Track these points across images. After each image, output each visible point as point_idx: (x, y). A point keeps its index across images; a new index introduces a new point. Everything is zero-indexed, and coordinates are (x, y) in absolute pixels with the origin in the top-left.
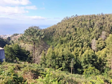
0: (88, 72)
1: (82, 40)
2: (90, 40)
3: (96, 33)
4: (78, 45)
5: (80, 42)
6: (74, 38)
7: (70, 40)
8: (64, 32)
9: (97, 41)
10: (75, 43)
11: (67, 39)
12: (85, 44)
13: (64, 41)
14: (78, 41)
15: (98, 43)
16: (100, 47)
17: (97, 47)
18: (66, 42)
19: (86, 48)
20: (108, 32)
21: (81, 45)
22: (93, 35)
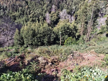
1: (37, 14)
2: (44, 14)
4: (34, 19)
6: (28, 13)
7: (24, 15)
8: (14, 5)
9: (50, 15)
10: (31, 18)
11: (21, 14)
12: (41, 18)
13: (17, 16)
14: (34, 15)
15: (52, 17)
17: (51, 20)
18: (19, 17)
19: (42, 22)
21: (37, 19)
22: (45, 9)
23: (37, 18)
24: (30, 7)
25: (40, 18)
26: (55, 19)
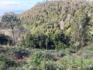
0: (59, 47)
1: (52, 22)
2: (59, 22)
3: (63, 16)
4: (50, 26)
5: (51, 24)
6: (46, 21)
7: (43, 23)
9: (64, 23)
10: (47, 25)
11: (41, 22)
13: (38, 24)
14: (49, 23)
15: (65, 24)
16: (66, 27)
17: (64, 27)
18: (40, 24)
19: (56, 28)
20: (72, 14)
22: (61, 18)
23: (52, 25)
24: (49, 16)
25: (54, 25)
26: (68, 26)
